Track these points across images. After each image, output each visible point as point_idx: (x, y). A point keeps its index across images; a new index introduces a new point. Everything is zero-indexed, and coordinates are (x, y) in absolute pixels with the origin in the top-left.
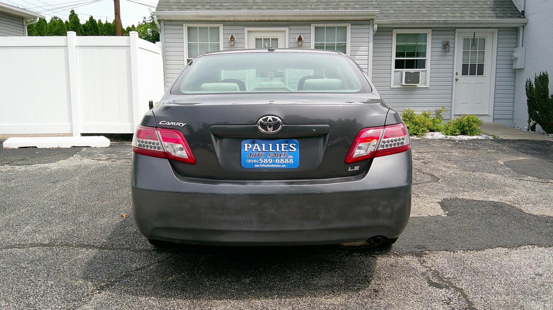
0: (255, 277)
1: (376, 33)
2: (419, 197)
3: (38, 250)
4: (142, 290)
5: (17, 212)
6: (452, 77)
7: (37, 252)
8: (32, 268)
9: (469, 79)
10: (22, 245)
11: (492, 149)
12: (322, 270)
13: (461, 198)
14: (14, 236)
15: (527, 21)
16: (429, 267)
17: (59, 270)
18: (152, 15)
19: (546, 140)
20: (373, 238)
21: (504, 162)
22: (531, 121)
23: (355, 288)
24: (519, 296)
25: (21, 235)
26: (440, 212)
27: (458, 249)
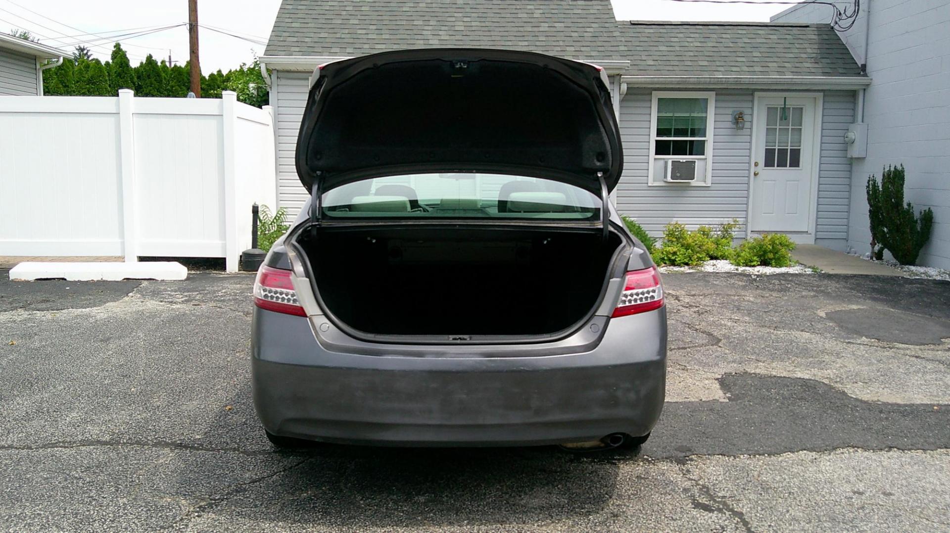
0: (433, 493)
1: (624, 97)
2: (687, 370)
3: (95, 450)
4: (263, 513)
5: (52, 390)
6: (749, 170)
7: (94, 454)
8: (89, 477)
9: (776, 172)
10: (68, 442)
11: (809, 291)
12: (533, 484)
13: (753, 371)
14: (53, 428)
15: (869, 81)
16: (694, 480)
17: (132, 481)
18: (256, 60)
19: (898, 275)
20: (609, 436)
21: (826, 314)
22: (876, 244)
23: (582, 510)
24: (826, 525)
25: (64, 427)
26: (718, 394)
27: (740, 452)
